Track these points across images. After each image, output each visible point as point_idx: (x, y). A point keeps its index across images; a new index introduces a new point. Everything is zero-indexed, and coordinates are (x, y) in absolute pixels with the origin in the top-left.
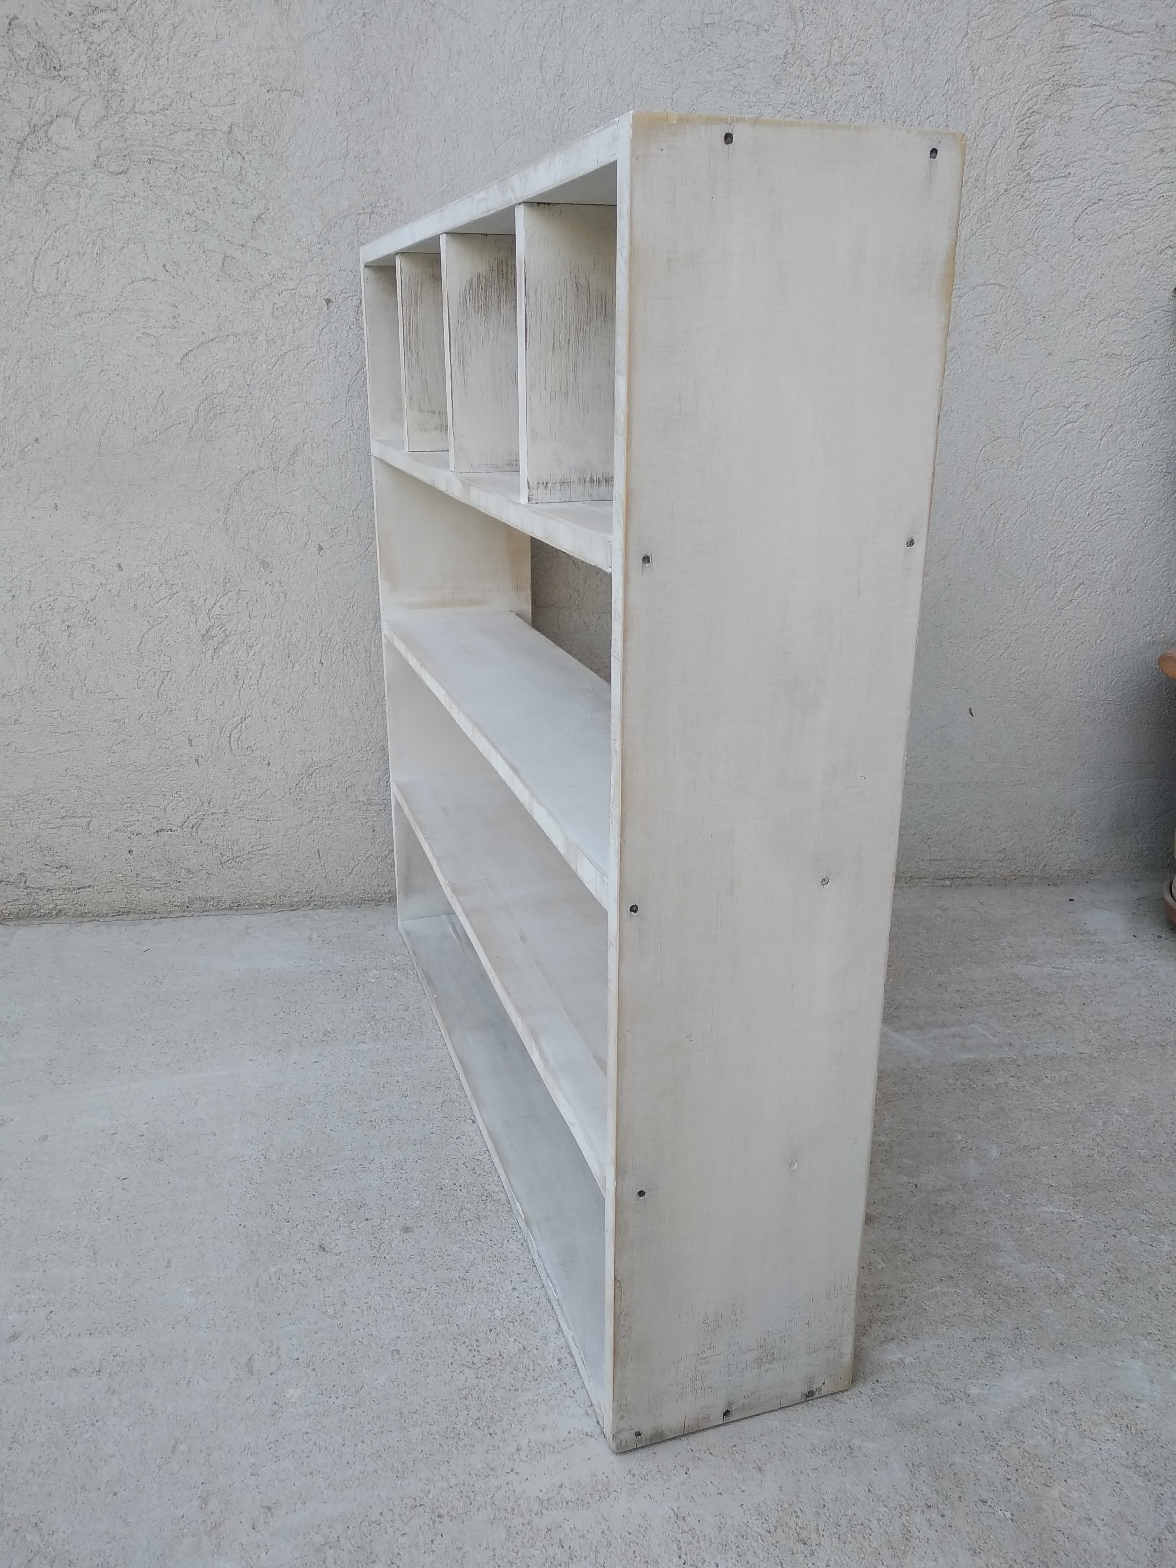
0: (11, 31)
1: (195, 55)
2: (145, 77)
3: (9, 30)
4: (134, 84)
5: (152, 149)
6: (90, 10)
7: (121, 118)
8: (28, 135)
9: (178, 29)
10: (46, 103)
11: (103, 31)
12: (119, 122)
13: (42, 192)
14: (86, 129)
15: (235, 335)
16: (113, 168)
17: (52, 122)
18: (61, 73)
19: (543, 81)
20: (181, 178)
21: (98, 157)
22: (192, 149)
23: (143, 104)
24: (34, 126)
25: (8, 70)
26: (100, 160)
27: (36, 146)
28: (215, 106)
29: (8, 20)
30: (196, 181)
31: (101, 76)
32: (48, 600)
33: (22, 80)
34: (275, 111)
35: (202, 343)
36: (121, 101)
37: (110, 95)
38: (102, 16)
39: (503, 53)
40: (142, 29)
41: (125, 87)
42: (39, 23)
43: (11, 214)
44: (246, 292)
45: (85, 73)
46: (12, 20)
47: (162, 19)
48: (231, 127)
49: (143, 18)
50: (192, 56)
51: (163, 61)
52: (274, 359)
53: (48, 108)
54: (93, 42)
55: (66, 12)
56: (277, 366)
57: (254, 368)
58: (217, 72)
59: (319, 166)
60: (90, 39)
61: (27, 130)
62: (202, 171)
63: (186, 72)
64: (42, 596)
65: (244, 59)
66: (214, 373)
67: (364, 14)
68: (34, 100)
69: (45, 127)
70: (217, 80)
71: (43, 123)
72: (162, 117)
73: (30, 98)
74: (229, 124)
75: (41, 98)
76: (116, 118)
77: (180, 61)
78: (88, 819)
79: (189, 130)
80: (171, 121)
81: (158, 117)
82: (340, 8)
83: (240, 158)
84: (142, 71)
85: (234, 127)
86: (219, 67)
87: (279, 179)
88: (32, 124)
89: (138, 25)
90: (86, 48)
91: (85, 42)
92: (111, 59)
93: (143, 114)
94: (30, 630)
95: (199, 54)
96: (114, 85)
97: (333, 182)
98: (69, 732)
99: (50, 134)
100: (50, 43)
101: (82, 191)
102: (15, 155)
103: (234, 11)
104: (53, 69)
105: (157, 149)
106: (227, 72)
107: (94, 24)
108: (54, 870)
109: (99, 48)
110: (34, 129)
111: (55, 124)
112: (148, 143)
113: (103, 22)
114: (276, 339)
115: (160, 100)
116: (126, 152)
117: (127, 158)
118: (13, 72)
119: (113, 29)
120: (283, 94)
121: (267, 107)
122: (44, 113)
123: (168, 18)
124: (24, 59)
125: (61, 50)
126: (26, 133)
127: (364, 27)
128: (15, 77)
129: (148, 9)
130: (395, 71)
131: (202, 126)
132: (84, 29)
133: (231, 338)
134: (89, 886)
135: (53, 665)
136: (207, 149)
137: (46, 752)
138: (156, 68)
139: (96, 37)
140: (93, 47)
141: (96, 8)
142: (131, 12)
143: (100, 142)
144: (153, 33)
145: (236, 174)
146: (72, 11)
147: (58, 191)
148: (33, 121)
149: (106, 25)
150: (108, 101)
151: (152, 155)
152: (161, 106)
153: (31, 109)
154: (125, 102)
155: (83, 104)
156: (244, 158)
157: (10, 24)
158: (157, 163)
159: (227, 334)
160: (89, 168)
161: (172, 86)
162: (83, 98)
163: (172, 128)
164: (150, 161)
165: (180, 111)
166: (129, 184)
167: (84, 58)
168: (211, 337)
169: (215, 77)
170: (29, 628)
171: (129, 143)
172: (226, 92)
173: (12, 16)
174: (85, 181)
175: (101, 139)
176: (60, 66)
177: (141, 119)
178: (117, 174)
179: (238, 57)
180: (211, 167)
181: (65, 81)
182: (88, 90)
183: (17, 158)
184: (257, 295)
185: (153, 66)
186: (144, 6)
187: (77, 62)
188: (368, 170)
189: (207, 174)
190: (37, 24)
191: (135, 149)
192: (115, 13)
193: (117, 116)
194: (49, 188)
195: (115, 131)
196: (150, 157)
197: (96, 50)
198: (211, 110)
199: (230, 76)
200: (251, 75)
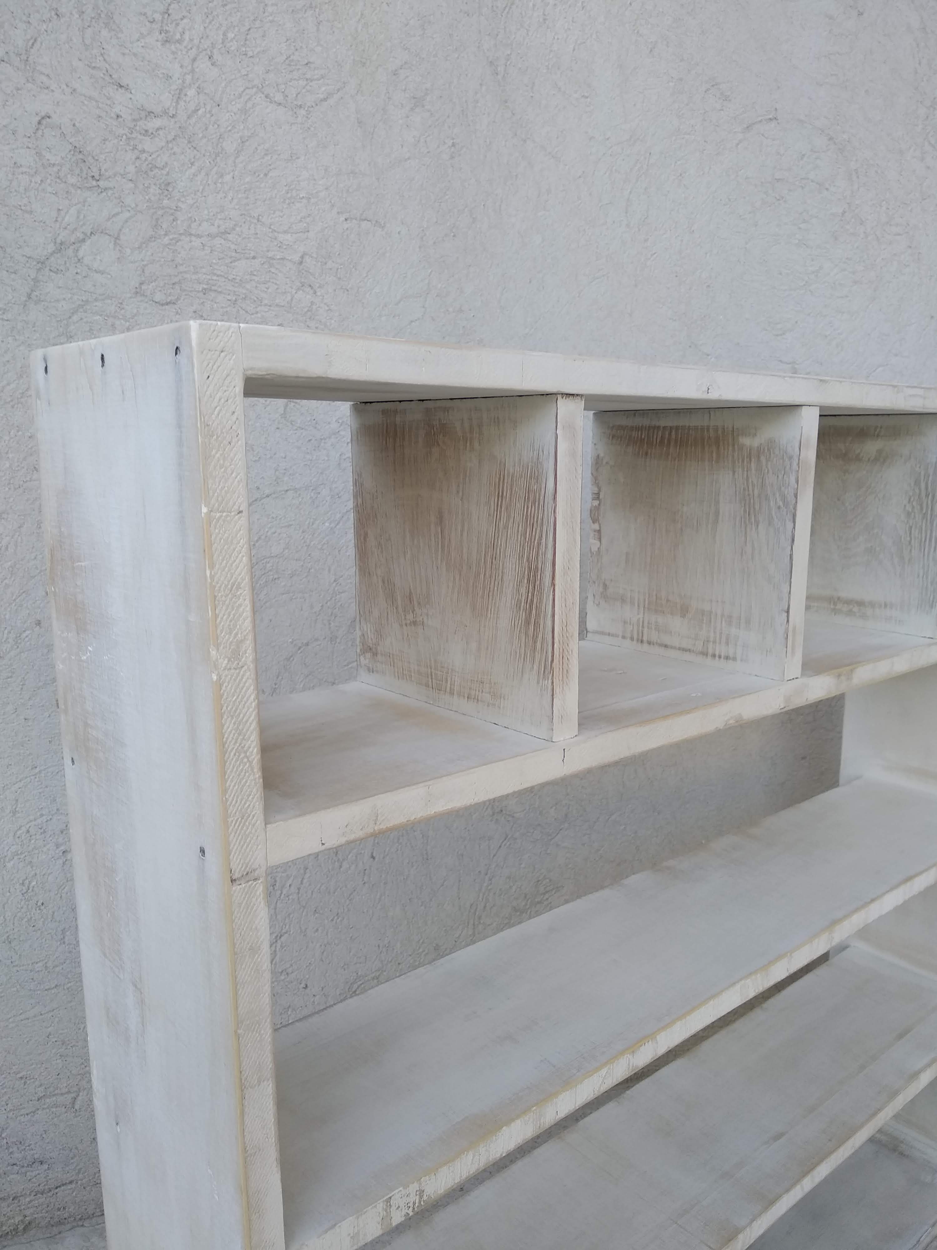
0: (40, 132)
1: (266, 175)
2: (205, 194)
3: (37, 129)
4: (190, 202)
5: (209, 277)
6: (143, 114)
7: (171, 240)
8: (51, 254)
9: (247, 143)
10: (78, 217)
11: (157, 139)
12: (170, 244)
13: (65, 322)
14: (128, 251)
15: (295, 490)
16: (158, 297)
17: (83, 240)
18: (101, 183)
19: (628, 226)
20: (242, 312)
21: (141, 284)
22: (256, 278)
23: (200, 225)
24: (61, 244)
25: (33, 176)
26: (143, 287)
27: (62, 268)
28: (285, 232)
29: (38, 118)
30: (259, 315)
31: (151, 190)
32: (39, 821)
33: (49, 189)
34: (354, 242)
35: (256, 500)
36: (174, 220)
37: (160, 212)
38: (158, 123)
39: (590, 194)
40: (204, 141)
41: (180, 204)
42: (77, 125)
43: (21, 348)
44: (310, 440)
45: (131, 185)
46: (43, 118)
47: (230, 131)
48: (302, 257)
49: (206, 129)
50: (262, 176)
51: (228, 178)
52: (338, 516)
53: (81, 223)
54: (144, 151)
55: (113, 115)
56: (341, 524)
57: (314, 526)
58: (289, 195)
59: (397, 304)
60: (140, 147)
61: (51, 248)
62: (266, 305)
63: (255, 192)
64: (32, 818)
65: (320, 183)
66: (269, 534)
67: (453, 145)
68: (62, 213)
69: (74, 246)
70: (289, 204)
71: (73, 240)
72: (223, 241)
73: (59, 210)
74: (300, 255)
75: (73, 211)
76: (166, 240)
77: (247, 180)
78: (73, 1095)
79: (254, 258)
80: (233, 247)
81: (218, 241)
82: (429, 136)
83: (312, 292)
84: (201, 188)
85: (307, 259)
86: (292, 190)
87: (353, 316)
88: (58, 241)
89: (201, 135)
90: (134, 157)
91: (133, 150)
92: (164, 172)
93: (198, 236)
94: (12, 863)
95: (270, 174)
96: (166, 202)
97: (412, 321)
98: (56, 986)
99: (81, 254)
100: (88, 149)
101: (117, 322)
102: (33, 275)
103: (312, 129)
104: (90, 179)
105: (215, 278)
106: (301, 196)
107: (146, 131)
108: (23, 1170)
109: (150, 158)
110: (60, 247)
111: (88, 242)
112: (204, 270)
113: (158, 129)
114: (342, 493)
115: (221, 222)
116: (176, 280)
117: (177, 287)
118: (38, 179)
119: (170, 138)
120: (364, 224)
121: (345, 237)
122: (76, 229)
123: (236, 130)
124: (54, 165)
125: (103, 157)
126: (50, 251)
127: (452, 157)
128: (40, 184)
129: (213, 119)
130: (482, 207)
131: (270, 254)
132: (134, 136)
133: (290, 493)
134: (71, 1182)
135: (39, 904)
136: (274, 281)
137: (23, 1017)
138: (219, 185)
139: (148, 144)
140: (144, 156)
141: (151, 112)
142: (193, 120)
143: (145, 266)
144: (217, 145)
145: (306, 310)
146: (121, 113)
147: (87, 322)
148: (60, 237)
149: (161, 132)
150: (157, 219)
151: (207, 284)
152: (222, 229)
153: (58, 224)
154: (179, 222)
155: (126, 221)
156: (315, 293)
157: (39, 123)
158: (213, 294)
159: (286, 489)
160: (129, 295)
161: (237, 207)
162: (127, 215)
163: (234, 254)
164: (205, 292)
165: (244, 236)
166: (177, 316)
167: (131, 169)
168: (267, 492)
169: (287, 201)
170: (10, 860)
171: (181, 269)
172: (299, 218)
173: (43, 114)
174: (123, 311)
175: (145, 263)
176: (100, 175)
177: (197, 242)
178: (162, 305)
179: (315, 180)
180: (277, 301)
181: (104, 194)
182: (133, 205)
183: (36, 280)
184: (322, 444)
185: (215, 183)
186: (208, 115)
187: (122, 172)
188: (451, 310)
189: (272, 308)
190: (74, 125)
191: (187, 276)
192: (173, 120)
193: (167, 238)
194: (75, 318)
195: (165, 254)
196: (205, 287)
197: (146, 160)
198: (281, 237)
199: (304, 201)
200: (328, 200)
